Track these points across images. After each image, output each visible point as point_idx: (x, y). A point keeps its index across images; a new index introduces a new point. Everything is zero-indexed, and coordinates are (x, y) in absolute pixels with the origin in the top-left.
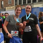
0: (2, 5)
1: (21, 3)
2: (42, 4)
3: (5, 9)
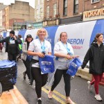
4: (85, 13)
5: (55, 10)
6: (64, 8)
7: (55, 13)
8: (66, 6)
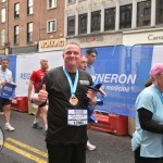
0: (28, 34)
1: (86, 30)
2: (148, 34)
3: (38, 46)
4: (41, 43)
5: (3, 37)
6: (15, 36)
7: (4, 41)
8: (17, 33)
